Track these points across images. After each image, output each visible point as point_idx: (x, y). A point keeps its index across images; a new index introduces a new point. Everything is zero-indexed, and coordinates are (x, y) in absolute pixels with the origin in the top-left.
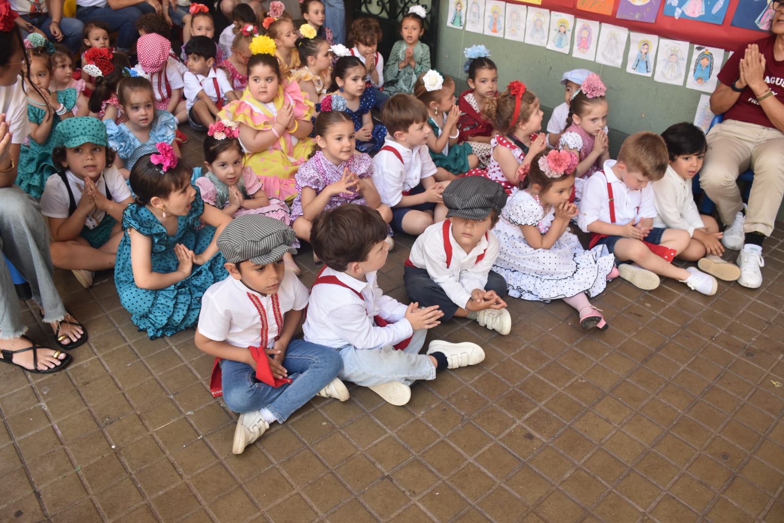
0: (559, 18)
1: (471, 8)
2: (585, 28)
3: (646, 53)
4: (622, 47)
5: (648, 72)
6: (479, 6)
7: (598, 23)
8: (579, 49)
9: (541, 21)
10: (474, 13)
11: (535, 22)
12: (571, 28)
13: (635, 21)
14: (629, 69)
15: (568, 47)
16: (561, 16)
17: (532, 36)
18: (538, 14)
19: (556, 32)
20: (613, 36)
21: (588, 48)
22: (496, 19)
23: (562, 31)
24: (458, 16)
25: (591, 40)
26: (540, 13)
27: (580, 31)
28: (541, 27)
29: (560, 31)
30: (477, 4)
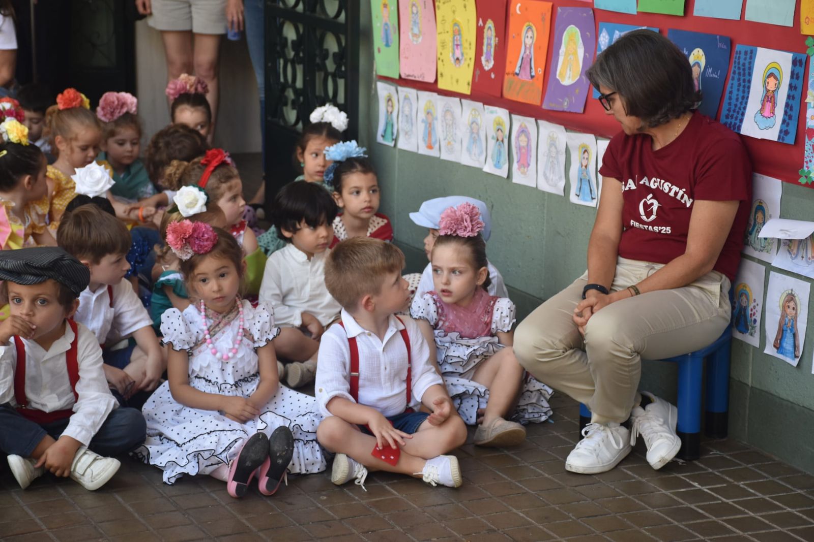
0: (494, 116)
1: (403, 107)
2: (523, 131)
3: (586, 167)
4: (562, 158)
5: (593, 199)
6: (411, 104)
7: (533, 120)
8: (519, 169)
9: (477, 124)
10: (407, 116)
11: (471, 127)
12: (507, 133)
13: (563, 112)
14: (573, 199)
15: (506, 166)
16: (496, 112)
17: (469, 150)
18: (473, 112)
19: (494, 141)
20: (553, 143)
21: (529, 165)
22: (430, 124)
23: (500, 139)
24: (389, 124)
25: (531, 151)
26: (475, 110)
27: (518, 137)
28: (478, 134)
29: (498, 140)
30: (409, 99)
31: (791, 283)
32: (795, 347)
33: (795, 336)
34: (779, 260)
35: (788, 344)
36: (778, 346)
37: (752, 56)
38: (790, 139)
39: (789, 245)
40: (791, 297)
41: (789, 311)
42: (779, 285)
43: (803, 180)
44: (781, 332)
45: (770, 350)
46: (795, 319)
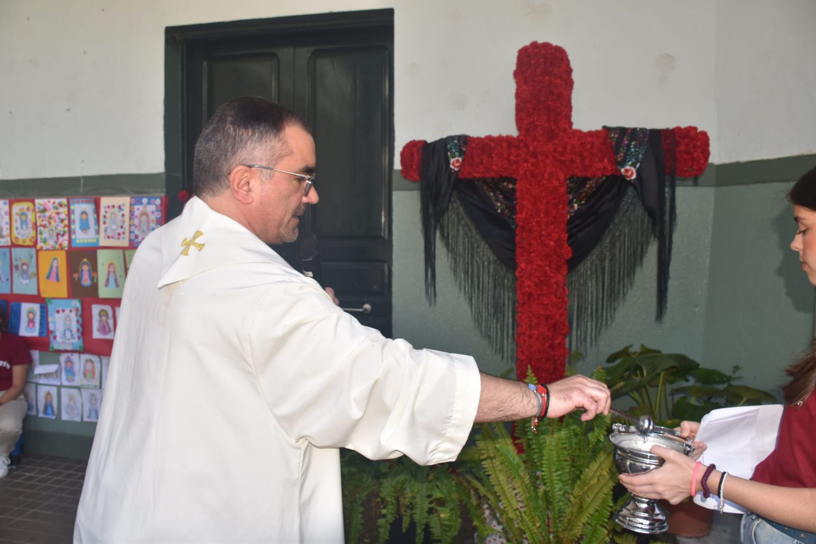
31: (47, 388)
32: (53, 411)
33: (52, 408)
34: (42, 381)
35: (49, 411)
36: (45, 412)
37: (20, 307)
38: (45, 335)
39: (47, 375)
40: (48, 394)
41: (49, 399)
42: (42, 391)
43: (51, 350)
44: (46, 407)
45: (41, 415)
46: (51, 401)
